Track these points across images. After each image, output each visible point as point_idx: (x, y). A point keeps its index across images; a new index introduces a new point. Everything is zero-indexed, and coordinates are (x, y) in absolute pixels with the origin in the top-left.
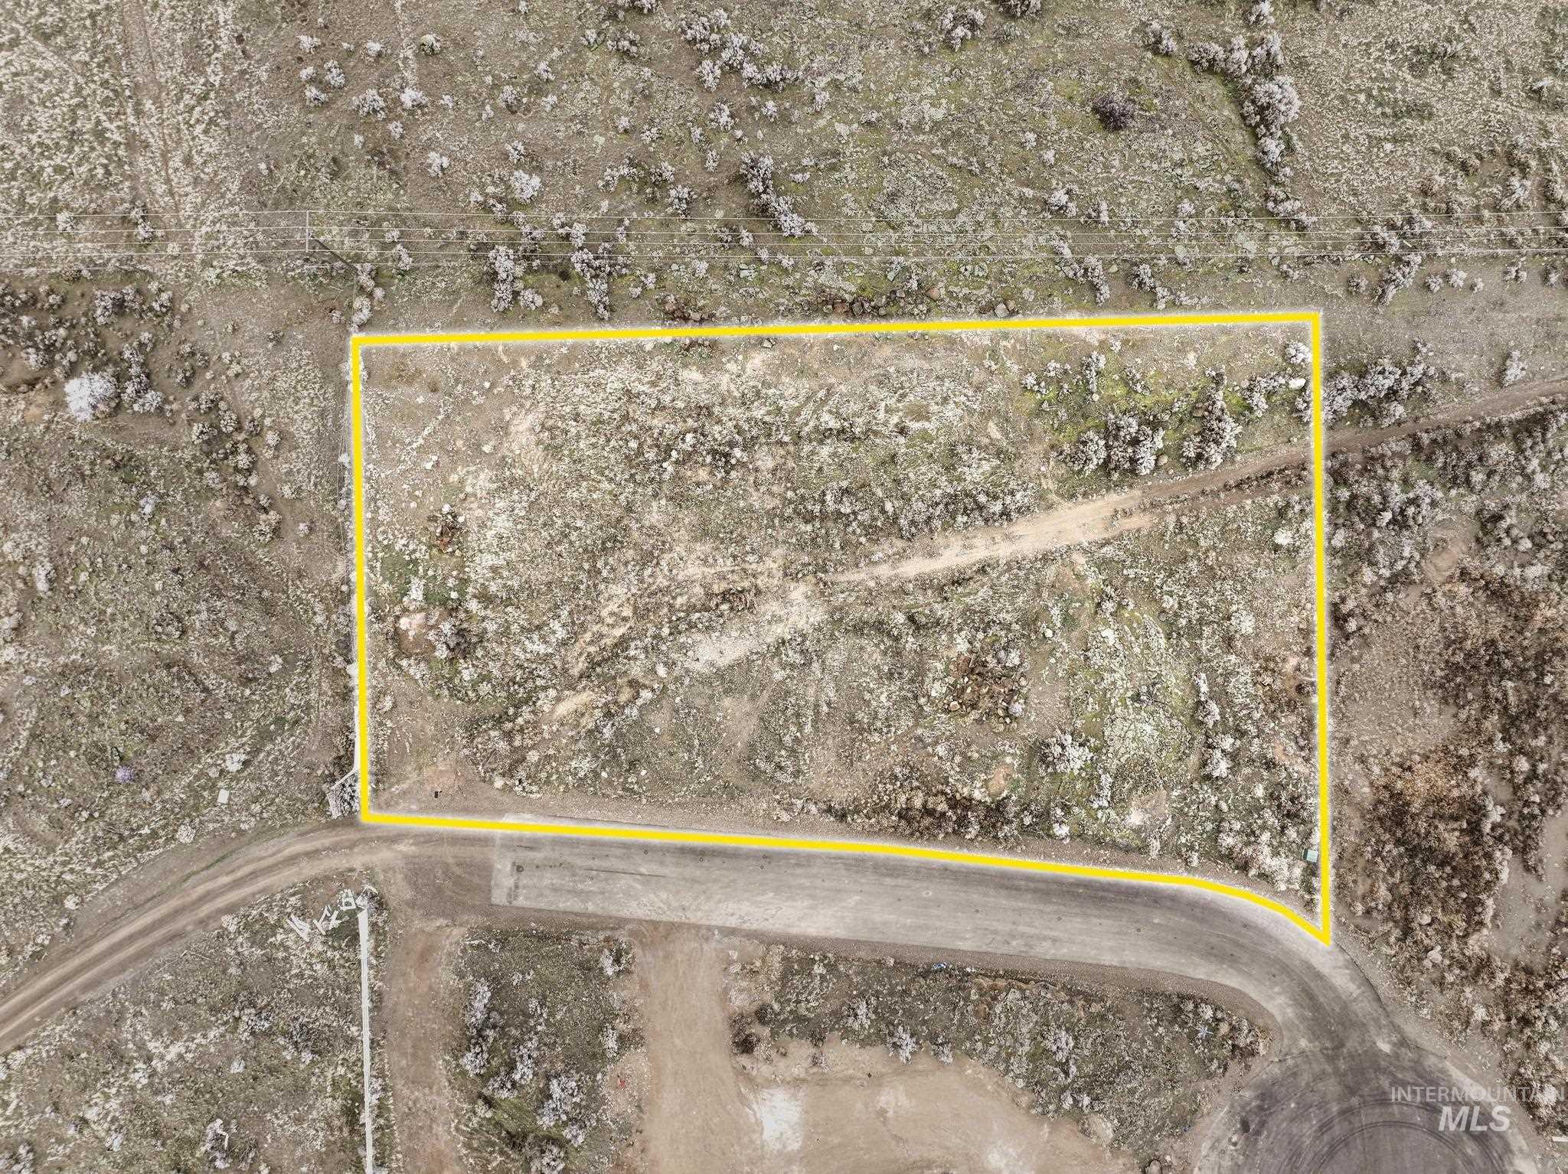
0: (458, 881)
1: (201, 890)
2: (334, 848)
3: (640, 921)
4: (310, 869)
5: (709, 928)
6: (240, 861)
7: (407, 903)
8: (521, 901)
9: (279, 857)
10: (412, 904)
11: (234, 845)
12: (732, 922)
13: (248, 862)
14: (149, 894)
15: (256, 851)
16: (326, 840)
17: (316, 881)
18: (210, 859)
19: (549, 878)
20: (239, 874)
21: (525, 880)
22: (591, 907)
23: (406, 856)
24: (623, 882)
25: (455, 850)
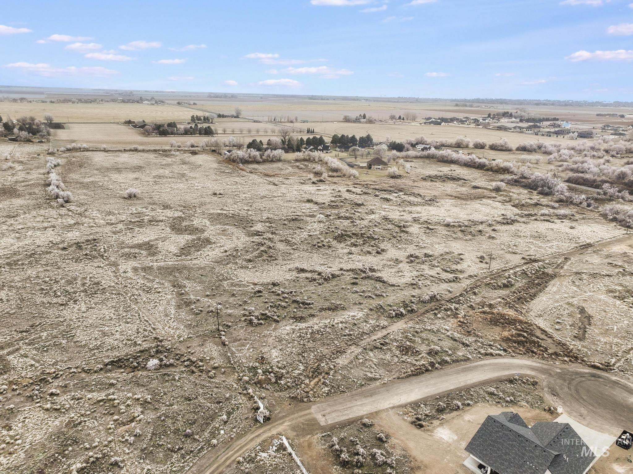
0: (308, 425)
1: (224, 458)
2: (264, 432)
3: (367, 414)
4: (259, 440)
5: (386, 409)
6: (235, 446)
7: (295, 436)
8: (330, 422)
9: (247, 441)
10: (297, 435)
11: (231, 443)
12: (391, 405)
13: (237, 446)
14: (205, 466)
15: (239, 442)
16: (261, 431)
17: (264, 441)
18: (223, 450)
19: (334, 415)
20: (236, 449)
21: (327, 417)
22: (351, 417)
23: (288, 426)
24: (355, 408)
25: (303, 418)
